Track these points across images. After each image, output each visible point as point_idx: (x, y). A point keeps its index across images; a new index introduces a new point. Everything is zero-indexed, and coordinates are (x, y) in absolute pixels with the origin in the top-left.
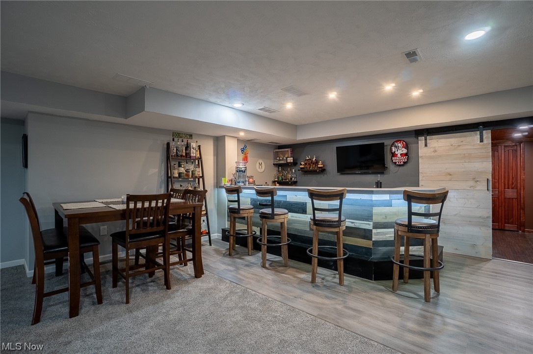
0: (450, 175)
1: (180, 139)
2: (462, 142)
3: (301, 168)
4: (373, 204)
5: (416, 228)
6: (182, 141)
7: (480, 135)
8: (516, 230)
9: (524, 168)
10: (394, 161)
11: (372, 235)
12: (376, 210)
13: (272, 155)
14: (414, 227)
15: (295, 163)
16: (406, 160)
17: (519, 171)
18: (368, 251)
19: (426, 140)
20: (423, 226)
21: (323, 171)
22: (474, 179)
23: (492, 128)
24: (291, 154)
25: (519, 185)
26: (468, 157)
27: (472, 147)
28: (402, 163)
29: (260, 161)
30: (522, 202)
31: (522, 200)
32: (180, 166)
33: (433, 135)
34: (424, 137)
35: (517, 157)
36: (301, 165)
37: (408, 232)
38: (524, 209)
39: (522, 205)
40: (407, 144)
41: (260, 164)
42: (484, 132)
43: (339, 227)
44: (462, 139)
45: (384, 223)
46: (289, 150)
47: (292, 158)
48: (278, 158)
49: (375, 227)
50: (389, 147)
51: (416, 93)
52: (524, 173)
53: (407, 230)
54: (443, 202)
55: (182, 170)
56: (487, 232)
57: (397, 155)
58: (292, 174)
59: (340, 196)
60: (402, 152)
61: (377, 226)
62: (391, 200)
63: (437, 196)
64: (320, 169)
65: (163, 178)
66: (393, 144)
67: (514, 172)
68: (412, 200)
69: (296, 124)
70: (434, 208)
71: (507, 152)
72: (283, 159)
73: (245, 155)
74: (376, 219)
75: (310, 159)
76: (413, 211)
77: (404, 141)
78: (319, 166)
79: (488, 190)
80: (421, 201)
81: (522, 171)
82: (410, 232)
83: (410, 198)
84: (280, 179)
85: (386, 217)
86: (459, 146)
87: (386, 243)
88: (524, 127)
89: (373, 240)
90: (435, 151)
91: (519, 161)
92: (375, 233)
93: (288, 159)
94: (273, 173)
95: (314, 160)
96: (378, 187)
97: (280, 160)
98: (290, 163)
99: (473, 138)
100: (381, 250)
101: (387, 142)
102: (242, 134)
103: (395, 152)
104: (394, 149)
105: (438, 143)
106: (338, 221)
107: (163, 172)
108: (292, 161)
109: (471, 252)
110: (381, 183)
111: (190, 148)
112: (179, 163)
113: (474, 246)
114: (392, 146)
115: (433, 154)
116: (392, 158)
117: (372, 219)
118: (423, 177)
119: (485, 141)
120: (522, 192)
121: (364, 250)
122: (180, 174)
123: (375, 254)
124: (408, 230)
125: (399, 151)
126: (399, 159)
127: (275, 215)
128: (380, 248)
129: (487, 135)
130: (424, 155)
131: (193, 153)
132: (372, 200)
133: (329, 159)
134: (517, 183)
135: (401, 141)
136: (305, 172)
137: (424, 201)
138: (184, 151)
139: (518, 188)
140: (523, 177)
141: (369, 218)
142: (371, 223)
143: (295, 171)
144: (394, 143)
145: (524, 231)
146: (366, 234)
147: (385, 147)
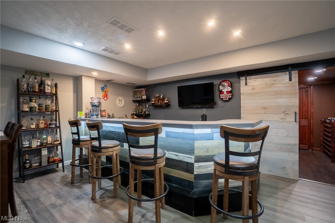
0: (265, 109)
1: (33, 77)
2: (275, 81)
3: (152, 104)
4: (195, 138)
5: (234, 169)
6: (35, 79)
7: (289, 75)
8: (307, 149)
9: (313, 104)
10: (221, 97)
11: (193, 168)
12: (197, 144)
13: (131, 93)
14: (232, 168)
15: (148, 100)
16: (231, 97)
17: (309, 106)
18: (190, 185)
19: (246, 79)
20: (241, 168)
21: (168, 105)
22: (284, 112)
23: (299, 69)
24: (145, 92)
25: (309, 117)
26: (279, 94)
27: (283, 85)
28: (227, 99)
29: (120, 98)
30: (312, 128)
31: (312, 127)
32: (31, 101)
33: (251, 75)
34: (244, 78)
35: (308, 96)
36: (152, 101)
37: (225, 173)
38: (313, 134)
39: (312, 130)
40: (231, 83)
41: (120, 101)
42: (293, 72)
43: (155, 165)
44: (275, 78)
45: (206, 156)
46: (144, 89)
47: (146, 96)
48: (136, 96)
49: (197, 161)
50: (217, 86)
51: (237, 33)
52: (313, 108)
53: (224, 171)
54: (263, 139)
55: (34, 104)
56: (295, 157)
57: (224, 92)
58: (146, 108)
59: (155, 131)
60: (228, 90)
61: (199, 159)
62: (212, 133)
63: (257, 133)
64: (166, 104)
65: (13, 112)
66: (220, 84)
67: (306, 107)
68: (230, 137)
69: (146, 67)
70: (254, 146)
71: (301, 92)
72: (139, 97)
73: (105, 92)
74: (198, 153)
75: (158, 97)
76: (231, 149)
77: (229, 81)
78: (166, 102)
79: (295, 121)
80: (240, 139)
81: (312, 106)
82: (227, 173)
83: (227, 134)
84: (138, 112)
85: (208, 150)
86: (273, 84)
87: (207, 176)
88: (319, 71)
89: (195, 173)
90: (253, 89)
91: (309, 99)
92: (196, 167)
93: (143, 96)
94: (132, 108)
95: (161, 97)
96: (203, 120)
97: (137, 97)
98: (144, 99)
99: (284, 77)
100: (202, 183)
101: (216, 82)
102: (95, 74)
103: (222, 90)
104: (221, 88)
105: (255, 82)
106: (153, 159)
107: (13, 106)
108: (146, 98)
109: (281, 174)
110: (206, 116)
111: (45, 85)
112: (30, 98)
113: (284, 168)
114: (219, 85)
115: (252, 91)
116: (219, 95)
117: (194, 153)
118: (244, 110)
119: (293, 80)
120: (311, 121)
121: (187, 183)
122: (31, 108)
123: (197, 187)
124: (226, 171)
125: (225, 89)
126: (225, 96)
127: (103, 148)
128: (201, 181)
129: (295, 75)
130: (245, 92)
131: (48, 90)
132: (193, 134)
133: (173, 96)
134: (308, 115)
135: (226, 81)
136: (156, 106)
137: (243, 139)
138: (37, 88)
139: (309, 119)
140: (312, 110)
141: (191, 151)
142: (193, 157)
143: (148, 106)
144: (221, 82)
145: (313, 150)
146: (189, 167)
147: (214, 86)
